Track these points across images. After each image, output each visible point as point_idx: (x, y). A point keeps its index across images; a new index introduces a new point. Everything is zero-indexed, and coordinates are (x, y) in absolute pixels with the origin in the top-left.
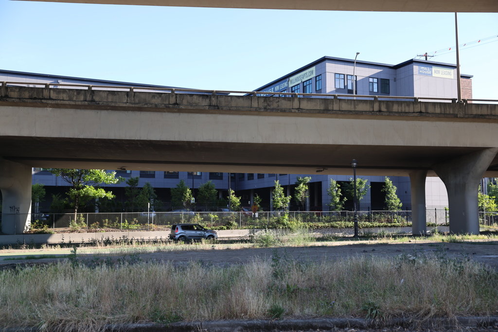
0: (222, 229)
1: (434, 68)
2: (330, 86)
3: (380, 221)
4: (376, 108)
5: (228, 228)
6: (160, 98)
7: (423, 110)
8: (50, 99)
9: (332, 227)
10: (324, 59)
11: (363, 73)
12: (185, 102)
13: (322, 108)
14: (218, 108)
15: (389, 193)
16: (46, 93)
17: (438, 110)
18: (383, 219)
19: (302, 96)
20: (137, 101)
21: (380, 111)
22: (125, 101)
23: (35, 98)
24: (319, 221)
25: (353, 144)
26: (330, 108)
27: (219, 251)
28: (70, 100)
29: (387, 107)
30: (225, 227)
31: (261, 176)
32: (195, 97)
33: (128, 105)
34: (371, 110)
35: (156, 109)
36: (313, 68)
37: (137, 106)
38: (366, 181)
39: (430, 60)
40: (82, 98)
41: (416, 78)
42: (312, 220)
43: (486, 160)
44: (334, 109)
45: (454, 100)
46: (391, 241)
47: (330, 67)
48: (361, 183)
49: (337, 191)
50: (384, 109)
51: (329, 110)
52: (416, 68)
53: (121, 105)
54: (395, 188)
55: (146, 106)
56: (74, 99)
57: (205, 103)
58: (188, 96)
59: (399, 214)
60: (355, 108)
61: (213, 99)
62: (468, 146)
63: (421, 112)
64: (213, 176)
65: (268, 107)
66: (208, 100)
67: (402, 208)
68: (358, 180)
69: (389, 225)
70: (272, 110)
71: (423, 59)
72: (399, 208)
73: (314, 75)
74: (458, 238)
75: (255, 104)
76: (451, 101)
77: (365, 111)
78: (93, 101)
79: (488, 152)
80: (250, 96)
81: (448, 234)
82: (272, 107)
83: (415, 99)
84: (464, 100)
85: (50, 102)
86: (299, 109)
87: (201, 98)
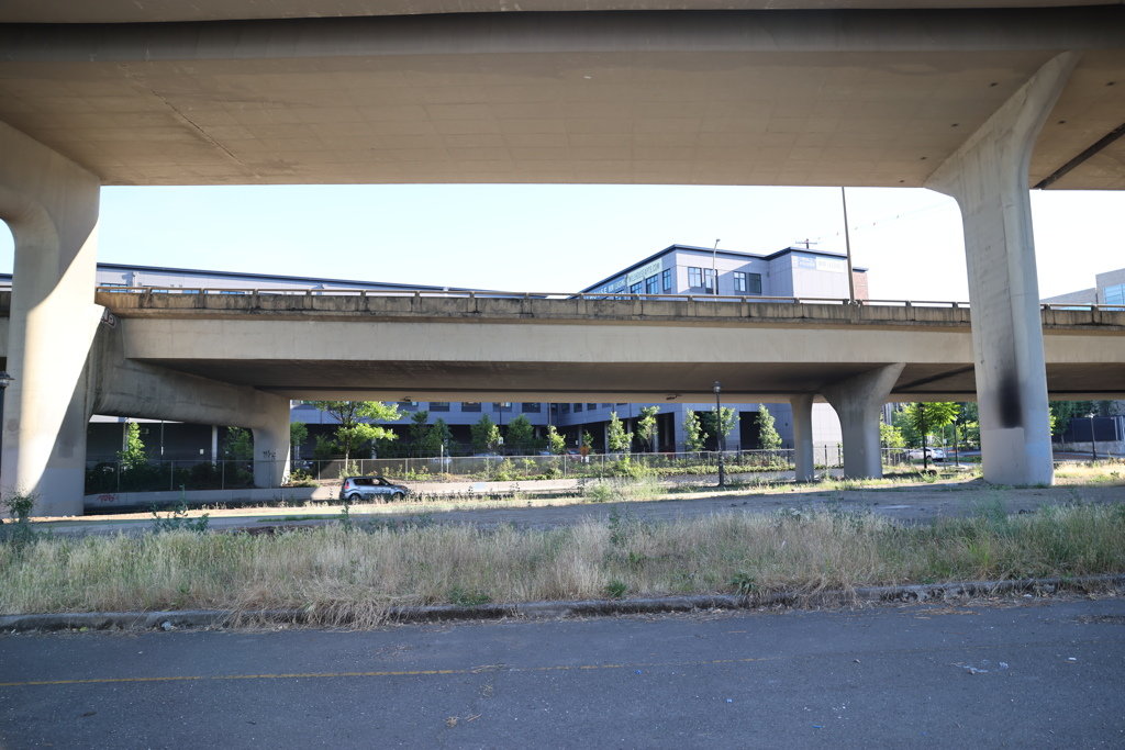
0: (540, 478)
1: (819, 259)
2: (682, 285)
3: (752, 464)
4: (745, 312)
5: (548, 478)
6: (456, 305)
7: (806, 315)
8: (312, 309)
9: (689, 473)
10: (673, 249)
11: (726, 266)
12: (488, 309)
13: (673, 313)
14: (533, 317)
15: (765, 425)
16: (307, 303)
17: (825, 315)
18: (756, 462)
19: (645, 299)
20: (424, 309)
21: (750, 317)
22: (409, 310)
23: (294, 309)
24: (671, 465)
25: (714, 361)
26: (683, 313)
27: (538, 508)
28: (338, 310)
29: (759, 310)
30: (544, 477)
31: (591, 407)
32: (501, 302)
33: (412, 315)
34: (738, 315)
35: (449, 319)
36: (660, 261)
37: (424, 315)
38: (732, 411)
39: (812, 248)
40: (353, 307)
41: (795, 272)
42: (662, 465)
43: (889, 379)
44: (690, 314)
45: (845, 301)
46: (768, 491)
47: (682, 259)
48: (726, 413)
49: (695, 425)
50: (754, 313)
51: (681, 316)
52: (795, 259)
53: (404, 315)
54: (773, 419)
55: (436, 316)
56: (344, 308)
57: (514, 309)
58: (493, 302)
59: (778, 454)
60: (716, 312)
61: (526, 304)
62: (866, 361)
63: (803, 317)
64: (527, 407)
65: (600, 314)
66: (519, 306)
67: (782, 446)
68: (723, 409)
69: (765, 469)
70: (606, 316)
71: (803, 247)
72: (777, 445)
73: (660, 270)
74: (856, 483)
75: (582, 310)
76: (841, 303)
77: (730, 317)
78: (367, 310)
79: (890, 369)
80: (575, 299)
81: (843, 479)
82: (605, 313)
83: (795, 299)
84: (859, 301)
85: (312, 313)
86: (641, 315)
87: (509, 303)
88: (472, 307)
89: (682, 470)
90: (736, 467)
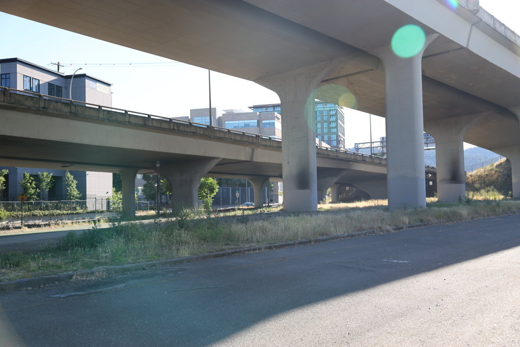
1: (98, 84)
2: (21, 86)
4: (172, 127)
6: (32, 101)
7: (195, 131)
9: (34, 215)
10: (15, 60)
12: (51, 107)
14: (77, 116)
15: (70, 185)
17: (202, 132)
33: (5, 104)
34: (169, 128)
35: (28, 110)
37: (12, 105)
38: (51, 174)
41: (87, 90)
45: (208, 126)
47: (20, 69)
50: (176, 128)
51: (147, 125)
52: (87, 82)
55: (20, 107)
57: (66, 109)
58: (54, 103)
61: (73, 107)
66: (69, 108)
68: (45, 174)
75: (101, 115)
84: (213, 127)
87: (63, 106)
88: (42, 104)
89: (28, 213)
90: (59, 211)
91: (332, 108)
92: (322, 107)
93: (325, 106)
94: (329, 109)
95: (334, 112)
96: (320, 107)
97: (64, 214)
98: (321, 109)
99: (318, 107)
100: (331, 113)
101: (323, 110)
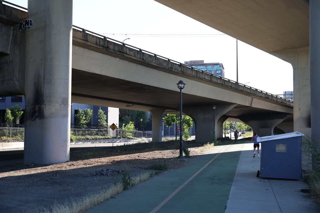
6: (166, 64)
7: (231, 86)
8: (126, 54)
14: (184, 73)
17: (234, 86)
20: (158, 63)
22: (155, 62)
51: (211, 81)
53: (153, 64)
76: (235, 83)
84: (239, 83)
86: (205, 79)
88: (170, 66)
89: (84, 137)
90: (99, 136)
91: (218, 69)
92: (211, 67)
93: (213, 67)
94: (216, 69)
95: (219, 72)
96: (209, 67)
97: (101, 139)
98: (210, 69)
99: (208, 67)
100: (217, 72)
101: (212, 70)
